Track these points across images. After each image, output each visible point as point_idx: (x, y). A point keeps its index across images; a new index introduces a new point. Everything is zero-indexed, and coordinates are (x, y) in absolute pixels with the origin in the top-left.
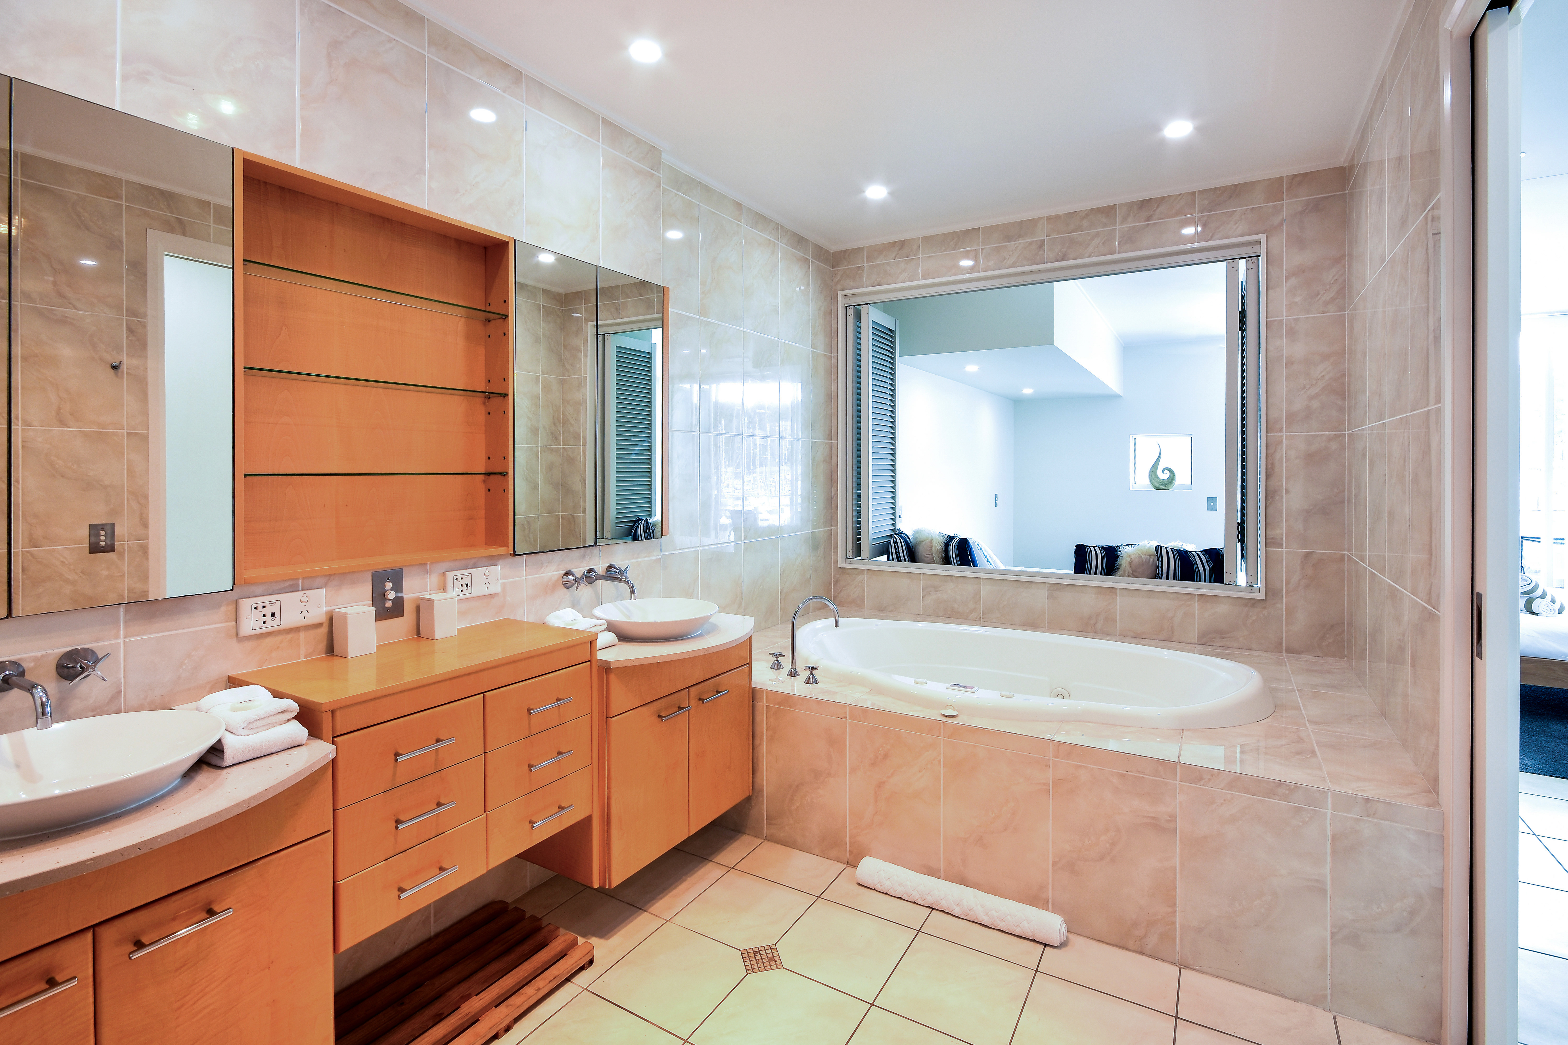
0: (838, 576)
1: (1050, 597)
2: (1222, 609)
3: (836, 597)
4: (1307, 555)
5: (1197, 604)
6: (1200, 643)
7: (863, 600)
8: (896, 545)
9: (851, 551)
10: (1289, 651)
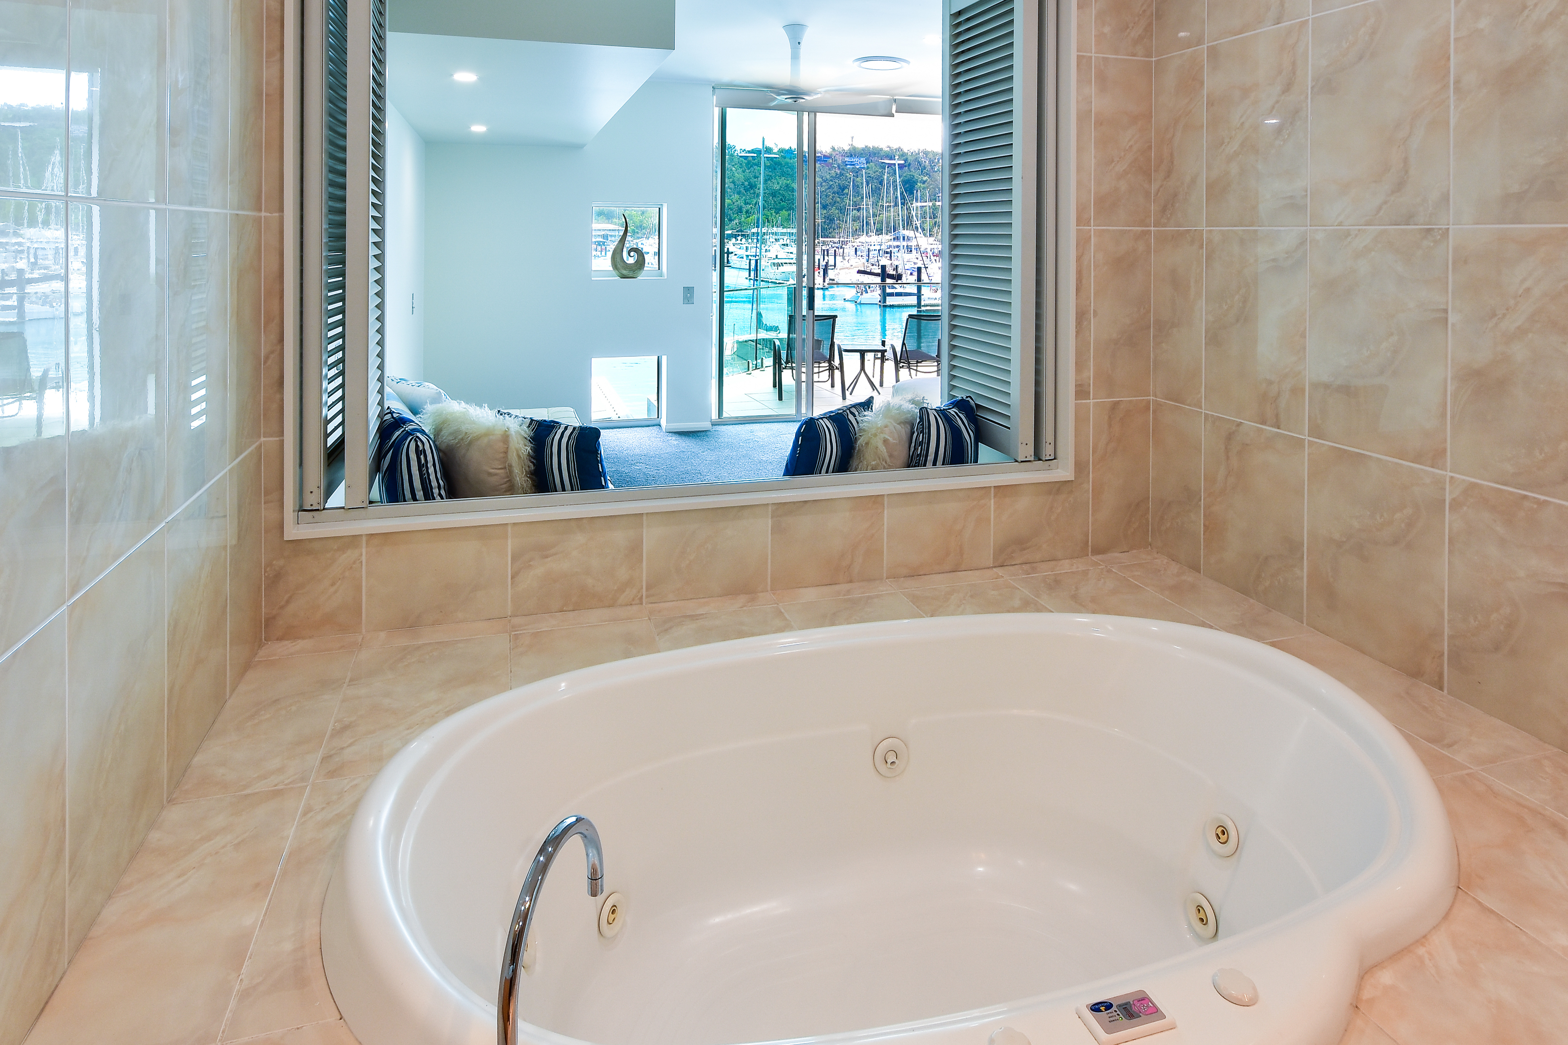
0: (281, 562)
1: (777, 529)
2: (1023, 503)
3: (274, 618)
4: (1115, 406)
5: (992, 501)
6: (996, 564)
7: (357, 611)
8: (422, 457)
9: (316, 490)
10: (1097, 551)
